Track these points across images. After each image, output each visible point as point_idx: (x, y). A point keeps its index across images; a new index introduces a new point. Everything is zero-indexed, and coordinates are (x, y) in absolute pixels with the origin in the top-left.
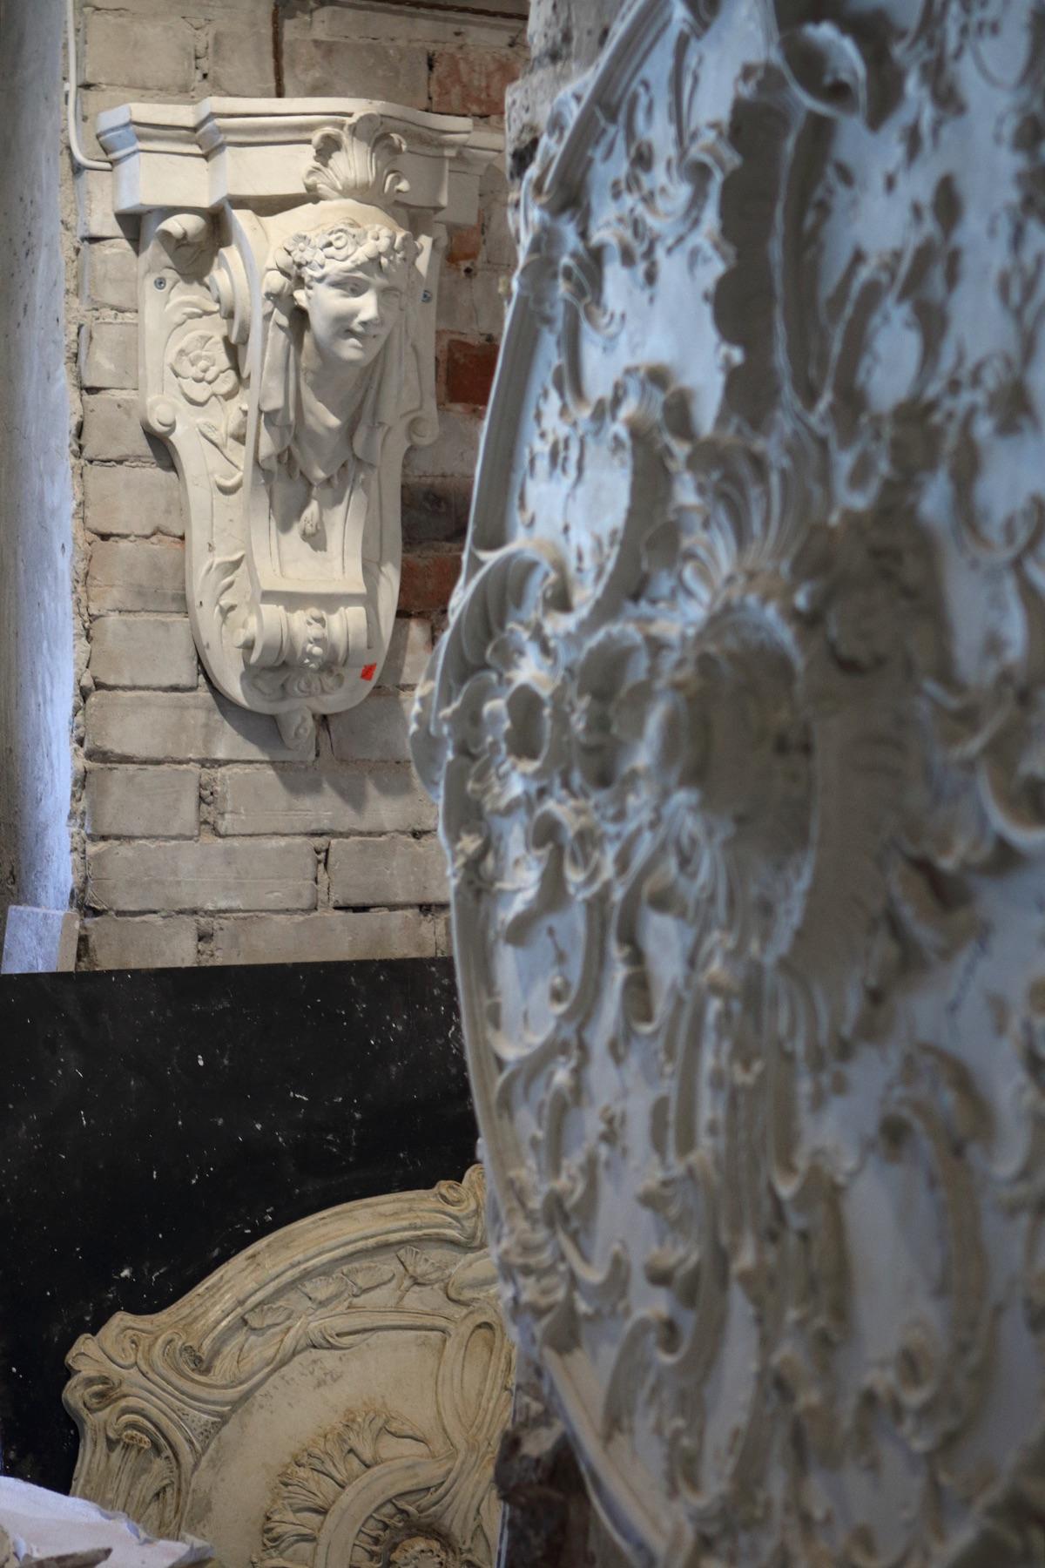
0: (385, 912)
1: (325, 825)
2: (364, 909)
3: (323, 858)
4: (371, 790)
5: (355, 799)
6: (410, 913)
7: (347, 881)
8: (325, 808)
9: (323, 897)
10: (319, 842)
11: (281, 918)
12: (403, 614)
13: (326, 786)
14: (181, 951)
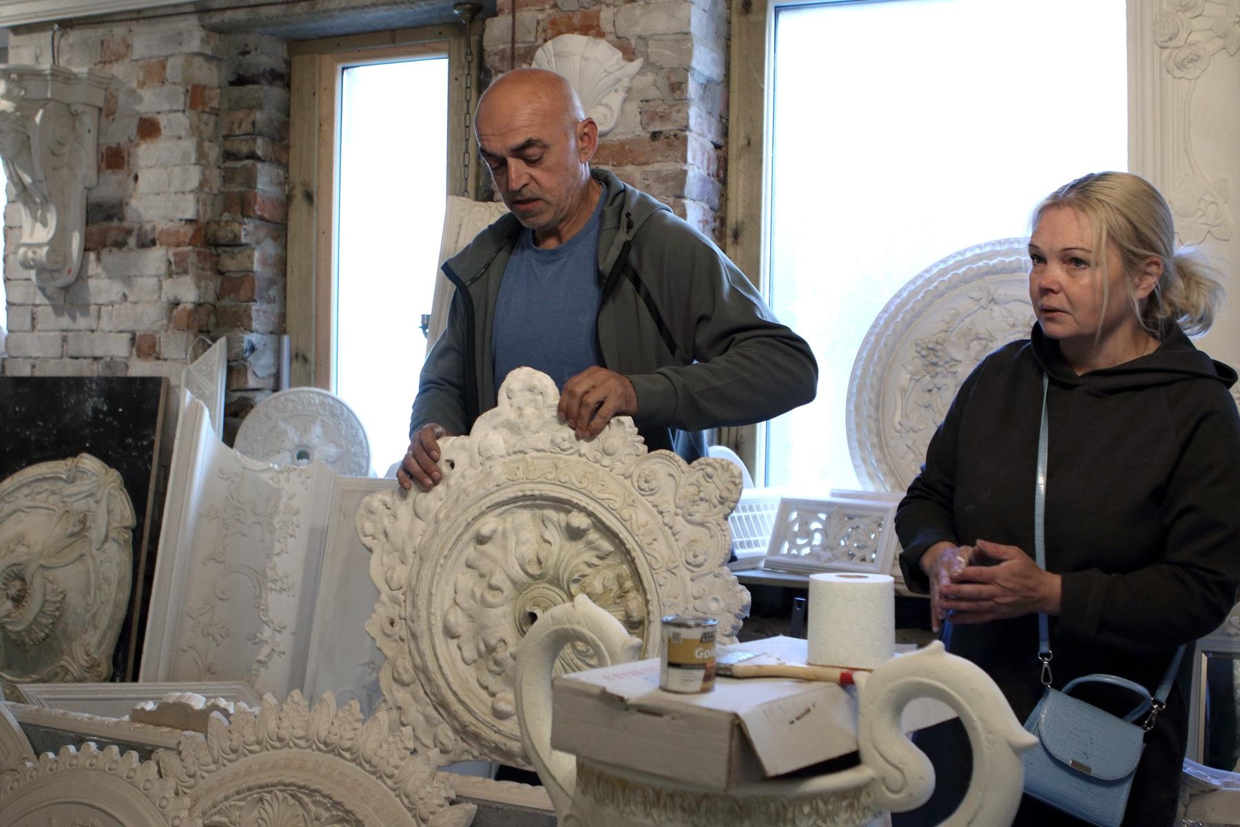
0: (83, 360)
1: (65, 327)
2: (77, 358)
3: (64, 340)
4: (78, 315)
5: (73, 318)
6: (89, 361)
7: (72, 349)
8: (65, 322)
9: (65, 353)
10: (64, 334)
11: (53, 361)
12: (86, 249)
13: (66, 314)
14: (25, 371)
